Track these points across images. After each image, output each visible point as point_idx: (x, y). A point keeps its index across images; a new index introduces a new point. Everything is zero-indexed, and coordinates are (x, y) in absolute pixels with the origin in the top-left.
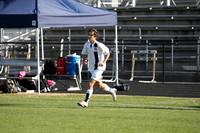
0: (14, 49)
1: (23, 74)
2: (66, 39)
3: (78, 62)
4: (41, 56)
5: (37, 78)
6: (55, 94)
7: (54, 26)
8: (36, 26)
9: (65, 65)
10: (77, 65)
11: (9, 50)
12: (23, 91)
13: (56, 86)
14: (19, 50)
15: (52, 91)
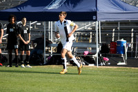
0: (80, 35)
1: (86, 53)
2: (116, 29)
3: (125, 45)
4: (99, 41)
5: (96, 55)
6: (109, 67)
7: (108, 20)
8: (96, 20)
9: (115, 47)
10: (124, 47)
11: (77, 36)
12: (86, 64)
13: (109, 62)
14: (84, 36)
15: (106, 65)
